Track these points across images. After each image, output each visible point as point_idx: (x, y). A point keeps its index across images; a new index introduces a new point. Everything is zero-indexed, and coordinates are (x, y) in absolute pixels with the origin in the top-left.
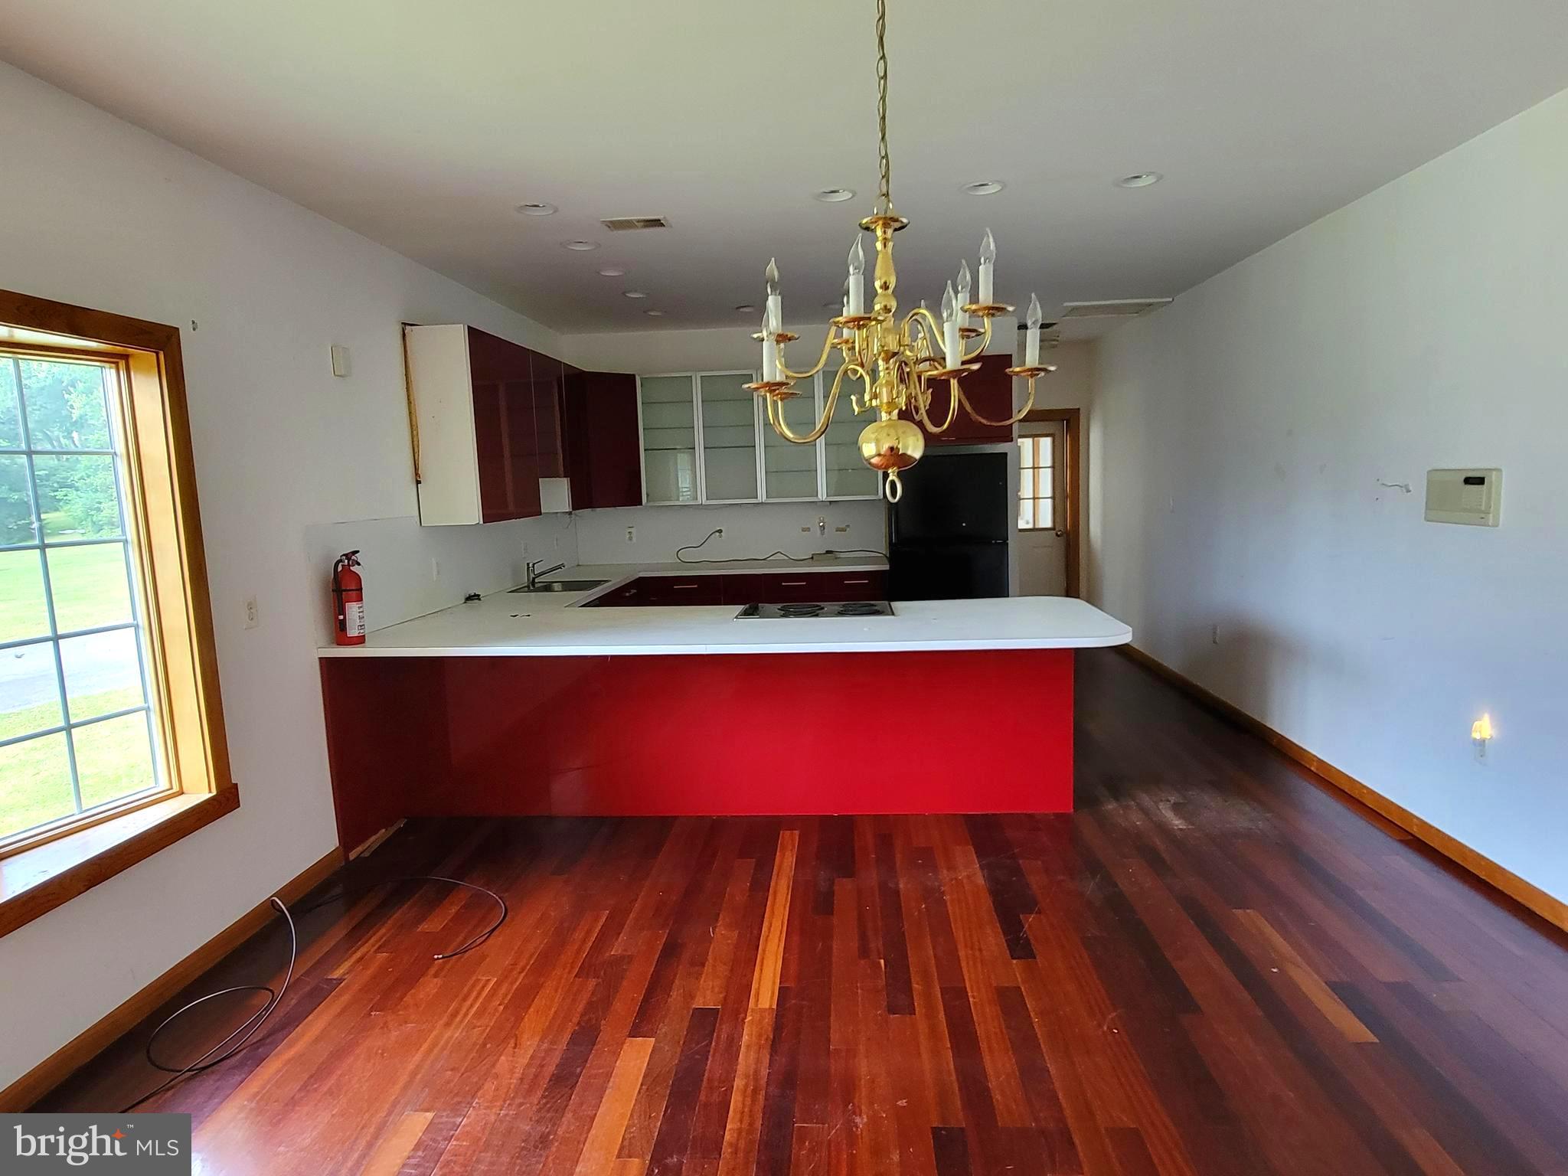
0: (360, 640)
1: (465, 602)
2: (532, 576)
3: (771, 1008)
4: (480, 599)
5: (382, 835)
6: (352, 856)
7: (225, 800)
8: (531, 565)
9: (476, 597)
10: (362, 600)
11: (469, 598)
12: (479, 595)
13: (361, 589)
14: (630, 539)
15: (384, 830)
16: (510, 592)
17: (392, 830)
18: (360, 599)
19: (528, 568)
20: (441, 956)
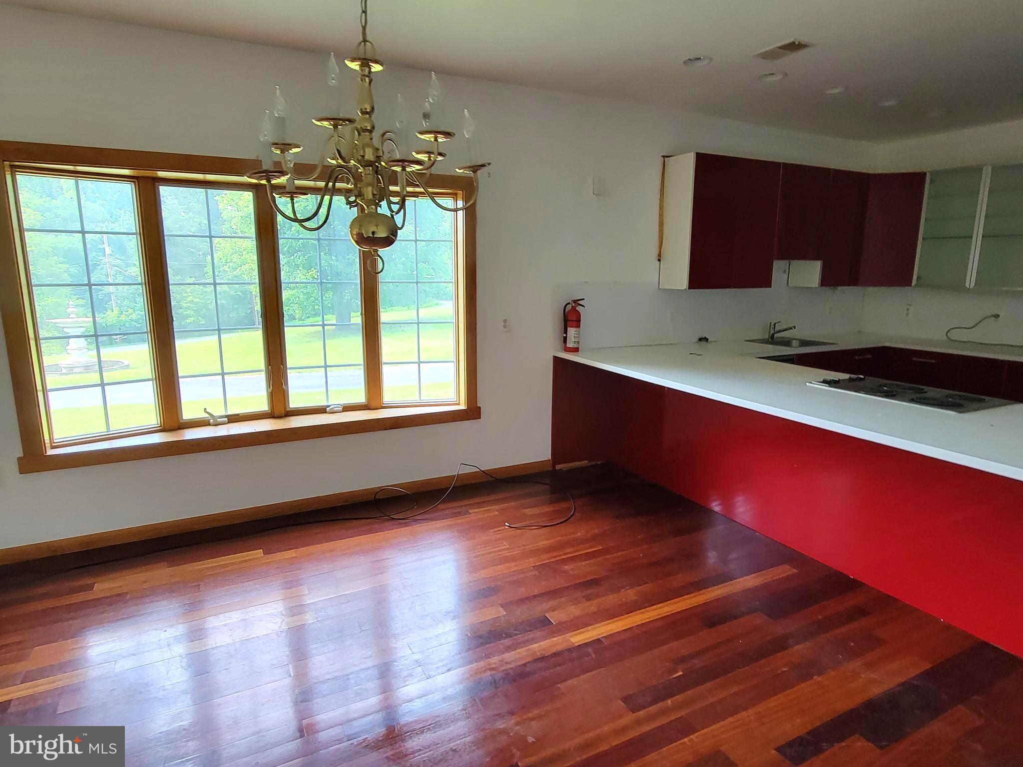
0: (576, 350)
1: (698, 342)
2: (772, 332)
3: (573, 644)
4: (707, 341)
5: (585, 463)
6: (558, 467)
7: (472, 412)
8: (772, 324)
9: (706, 339)
10: (579, 327)
11: (700, 339)
12: (708, 339)
13: (580, 321)
14: (907, 315)
15: (587, 462)
16: (746, 341)
17: (590, 464)
18: (578, 326)
19: (771, 325)
20: (508, 525)
